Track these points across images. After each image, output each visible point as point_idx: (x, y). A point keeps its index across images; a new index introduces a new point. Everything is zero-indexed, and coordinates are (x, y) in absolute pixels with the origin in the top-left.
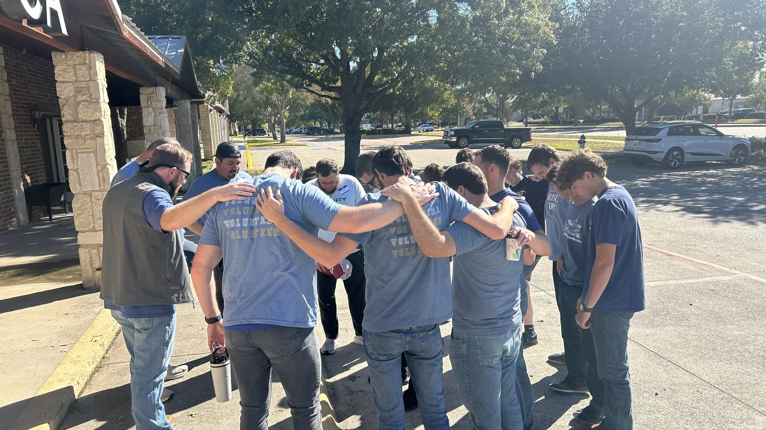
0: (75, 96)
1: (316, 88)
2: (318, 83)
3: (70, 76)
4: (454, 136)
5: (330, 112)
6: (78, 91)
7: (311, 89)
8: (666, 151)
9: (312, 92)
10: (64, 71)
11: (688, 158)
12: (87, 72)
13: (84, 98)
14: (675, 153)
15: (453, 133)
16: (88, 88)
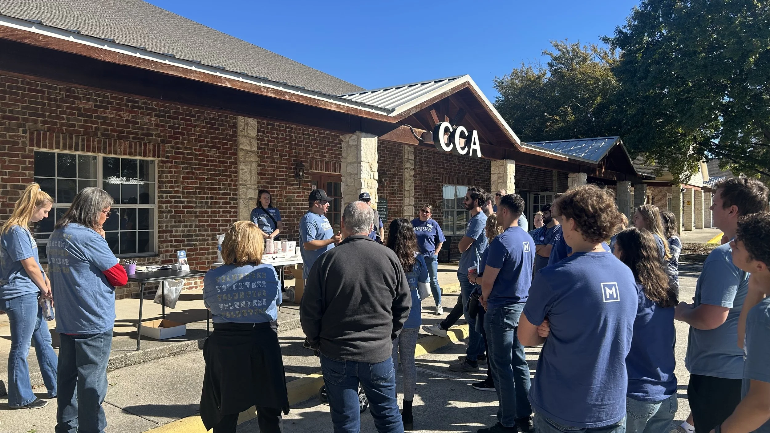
0: (498, 180)
3: (497, 171)
6: (499, 178)
10: (495, 169)
12: (503, 169)
13: (501, 181)
16: (503, 176)
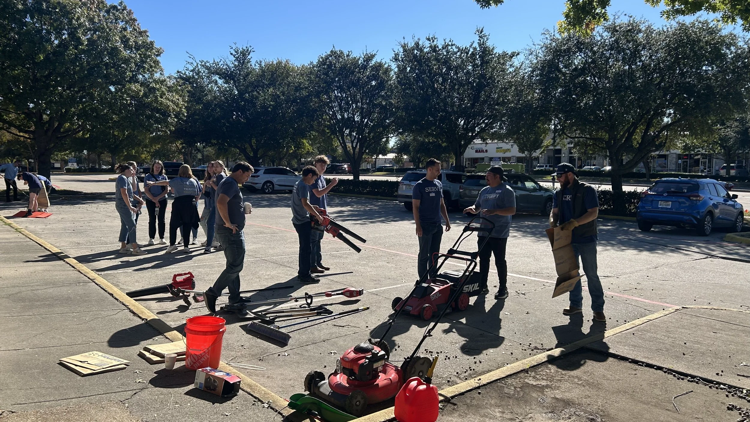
1: (14, 130)
2: (15, 127)
4: (143, 173)
5: (30, 149)
7: (10, 130)
8: (262, 183)
9: (11, 133)
11: (277, 188)
14: (268, 184)
15: (142, 170)
